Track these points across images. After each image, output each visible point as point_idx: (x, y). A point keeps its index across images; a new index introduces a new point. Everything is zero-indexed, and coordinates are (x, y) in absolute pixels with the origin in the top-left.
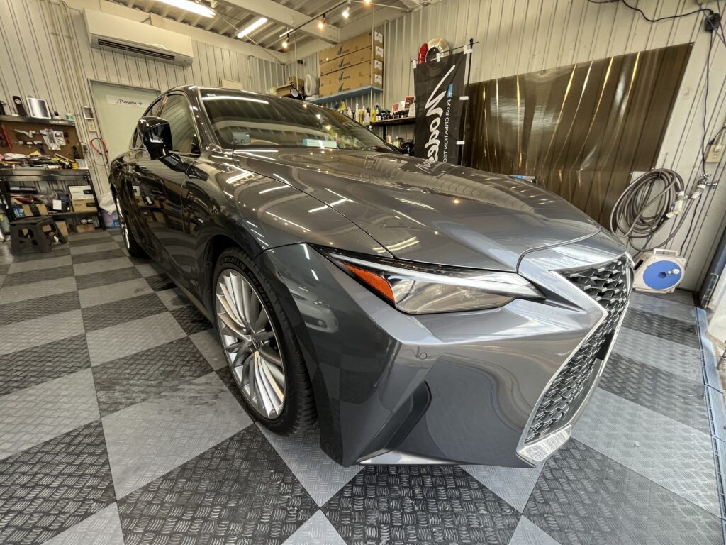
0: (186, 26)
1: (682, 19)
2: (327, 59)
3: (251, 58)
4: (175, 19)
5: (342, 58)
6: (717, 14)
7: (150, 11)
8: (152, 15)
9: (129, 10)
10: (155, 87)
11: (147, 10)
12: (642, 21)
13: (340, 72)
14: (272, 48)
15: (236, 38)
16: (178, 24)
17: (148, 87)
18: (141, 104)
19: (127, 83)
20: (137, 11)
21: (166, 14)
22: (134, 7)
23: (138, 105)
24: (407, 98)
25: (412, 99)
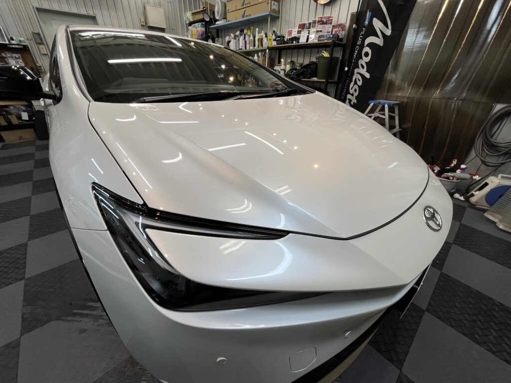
10: (91, 14)
19: (67, 10)
24: (299, 25)
25: (304, 25)
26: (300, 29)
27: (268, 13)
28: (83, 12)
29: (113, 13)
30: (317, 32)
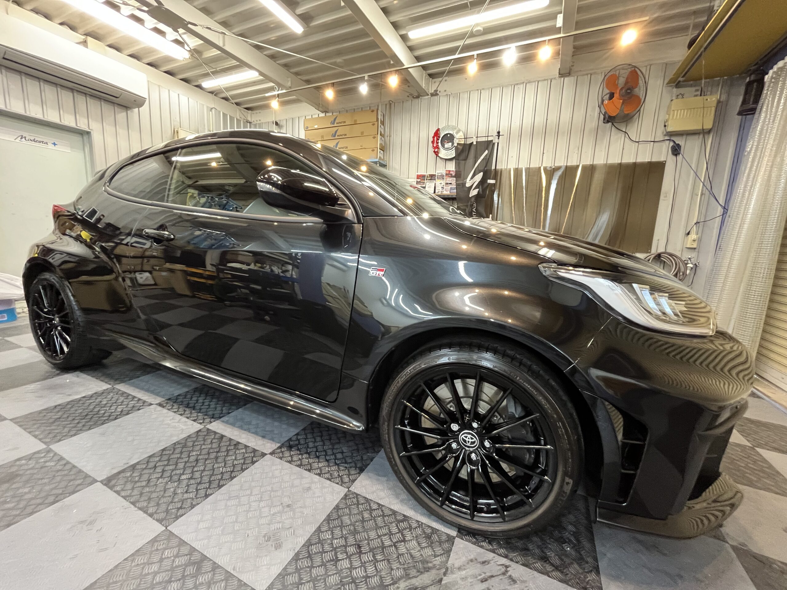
0: (135, 61)
1: (656, 144)
2: (316, 127)
3: (213, 110)
4: (118, 49)
5: (336, 128)
6: (679, 144)
7: (87, 34)
8: (89, 39)
9: (54, 25)
10: (83, 125)
11: (81, 31)
12: (627, 140)
13: (337, 141)
14: (237, 104)
15: (199, 87)
16: (122, 56)
17: (73, 124)
18: (55, 144)
19: (39, 116)
20: (65, 30)
21: (108, 43)
22: (61, 24)
23: (51, 146)
24: (418, 176)
25: (424, 176)
26: (419, 180)
27: (377, 160)
28: (69, 121)
29: (122, 132)
30: (447, 184)
